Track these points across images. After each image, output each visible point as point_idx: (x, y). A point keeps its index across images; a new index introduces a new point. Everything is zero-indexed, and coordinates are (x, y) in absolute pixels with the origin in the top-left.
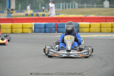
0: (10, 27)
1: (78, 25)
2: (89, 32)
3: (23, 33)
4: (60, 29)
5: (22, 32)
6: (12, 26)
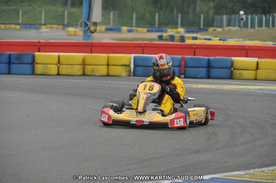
0: (81, 62)
1: (232, 63)
2: (256, 79)
3: (108, 75)
4: (191, 71)
5: (106, 74)
6: (84, 60)
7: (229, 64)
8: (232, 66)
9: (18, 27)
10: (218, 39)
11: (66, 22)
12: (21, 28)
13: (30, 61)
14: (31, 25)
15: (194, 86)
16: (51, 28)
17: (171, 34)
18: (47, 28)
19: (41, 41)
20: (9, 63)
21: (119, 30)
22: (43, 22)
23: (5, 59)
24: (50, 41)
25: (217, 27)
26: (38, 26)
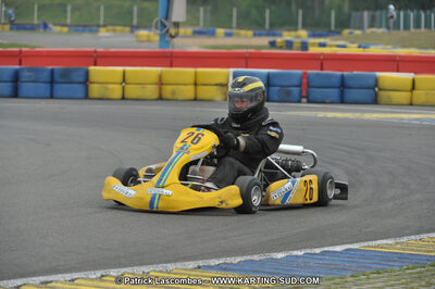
0: (157, 80)
1: (377, 80)
2: (411, 104)
3: (195, 99)
4: (316, 93)
5: (192, 97)
6: (160, 77)
7: (371, 83)
8: (376, 85)
9: (65, 29)
10: (356, 45)
11: (135, 22)
12: (69, 31)
13: (82, 79)
14: (85, 26)
15: (321, 114)
16: (114, 31)
17: (288, 38)
18: (108, 31)
19: (99, 50)
20: (52, 82)
21: (213, 34)
22: (101, 22)
23: (46, 77)
24: (113, 50)
25: (355, 28)
26: (95, 28)
